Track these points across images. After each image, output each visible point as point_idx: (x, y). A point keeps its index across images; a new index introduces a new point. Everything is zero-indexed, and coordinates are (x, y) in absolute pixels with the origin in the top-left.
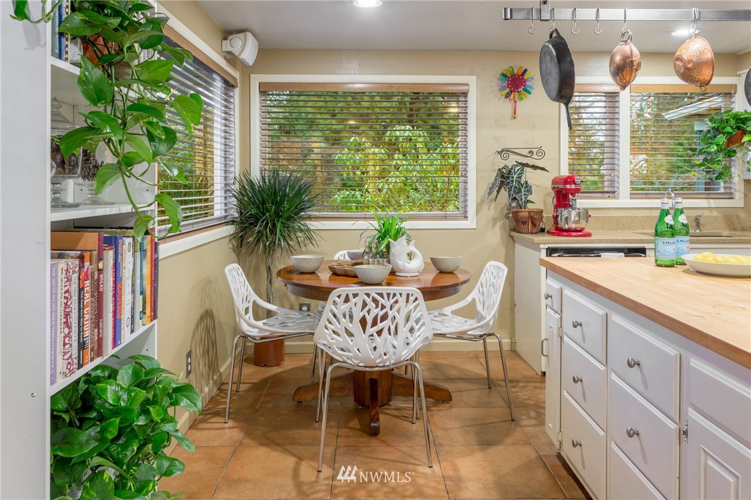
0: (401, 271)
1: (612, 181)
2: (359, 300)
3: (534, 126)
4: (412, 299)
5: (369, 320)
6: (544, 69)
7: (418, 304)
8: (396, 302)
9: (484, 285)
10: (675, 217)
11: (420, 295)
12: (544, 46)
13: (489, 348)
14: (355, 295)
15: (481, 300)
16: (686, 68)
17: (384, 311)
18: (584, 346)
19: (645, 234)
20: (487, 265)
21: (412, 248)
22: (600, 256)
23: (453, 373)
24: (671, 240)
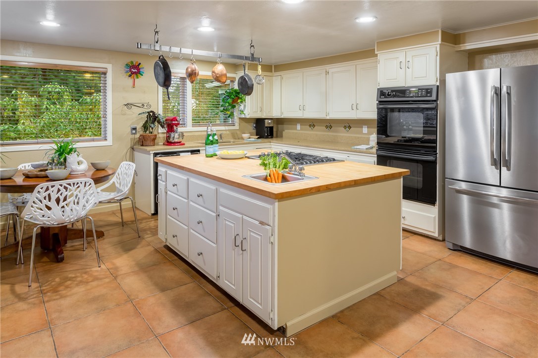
0: (74, 171)
1: (184, 119)
2: (55, 189)
3: (145, 92)
4: (87, 184)
5: (62, 198)
6: (156, 72)
7: (91, 187)
8: (79, 187)
9: (120, 174)
10: (213, 137)
11: (92, 182)
12: (156, 62)
13: (123, 208)
14: (52, 187)
15: (119, 182)
16: (217, 76)
17: (71, 192)
18: (178, 194)
19: (199, 143)
20: (122, 164)
21: (80, 158)
22: (179, 155)
23: (101, 223)
24: (212, 146)
